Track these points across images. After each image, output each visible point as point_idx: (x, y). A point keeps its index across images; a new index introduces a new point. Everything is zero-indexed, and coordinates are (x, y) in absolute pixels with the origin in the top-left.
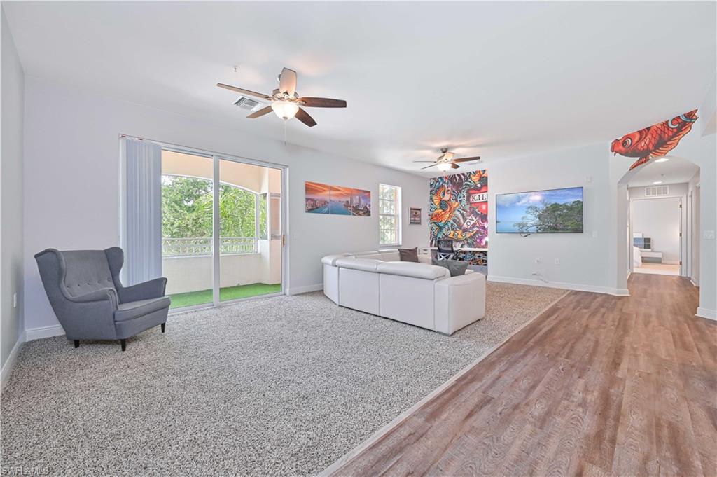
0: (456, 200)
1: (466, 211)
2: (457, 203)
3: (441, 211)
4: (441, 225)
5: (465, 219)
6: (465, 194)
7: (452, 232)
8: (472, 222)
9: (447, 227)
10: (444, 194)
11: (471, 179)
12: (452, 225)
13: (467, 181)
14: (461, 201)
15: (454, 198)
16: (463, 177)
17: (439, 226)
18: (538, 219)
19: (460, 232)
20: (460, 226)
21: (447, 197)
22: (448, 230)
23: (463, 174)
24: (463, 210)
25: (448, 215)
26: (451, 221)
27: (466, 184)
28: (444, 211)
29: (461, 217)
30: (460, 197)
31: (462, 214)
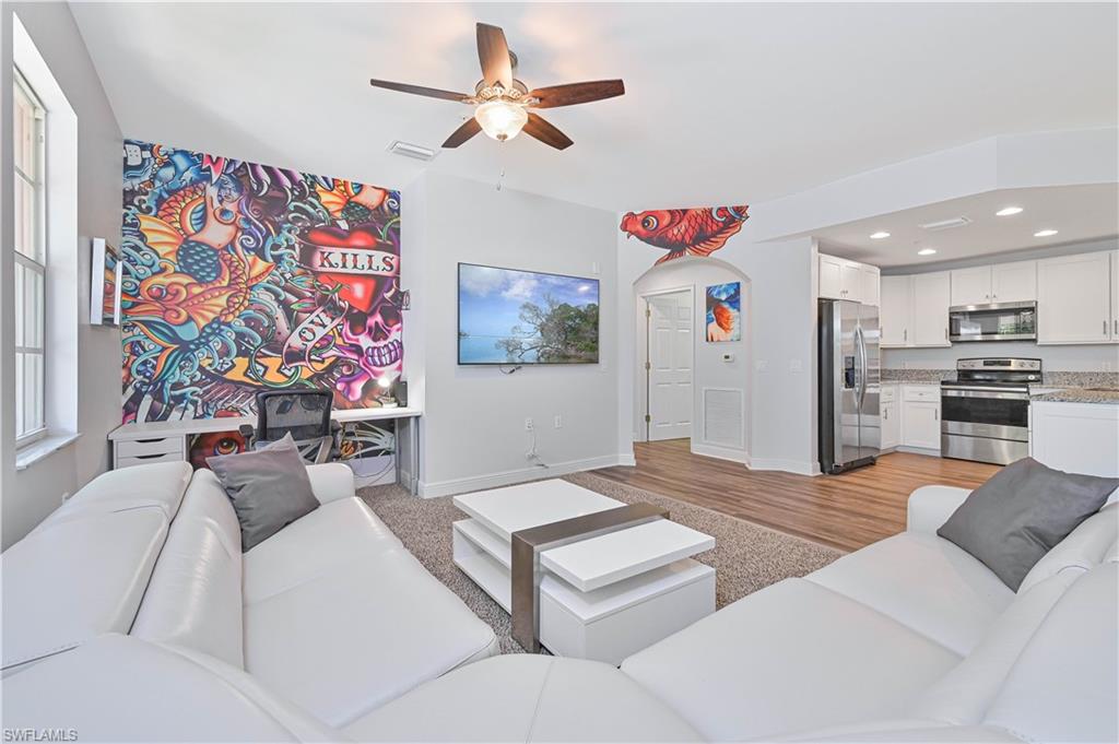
0: (260, 254)
1: (301, 297)
2: (261, 265)
3: (186, 280)
4: (188, 333)
5: (294, 321)
6: (294, 239)
7: (242, 363)
8: (320, 332)
9: (216, 344)
10: (203, 220)
11: (318, 197)
12: (240, 336)
13: (302, 197)
14: (278, 259)
15: (252, 243)
16: (287, 183)
17: (175, 339)
18: (539, 334)
19: (274, 362)
20: (273, 343)
21: (216, 234)
22: (225, 352)
23: (287, 173)
24: (284, 289)
25: (223, 301)
26: (239, 325)
27: (297, 209)
28: (201, 282)
29: (280, 314)
30: (276, 247)
31: (285, 305)
